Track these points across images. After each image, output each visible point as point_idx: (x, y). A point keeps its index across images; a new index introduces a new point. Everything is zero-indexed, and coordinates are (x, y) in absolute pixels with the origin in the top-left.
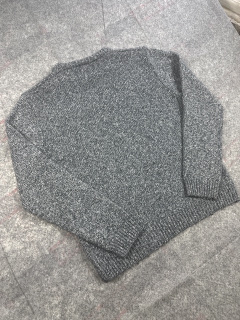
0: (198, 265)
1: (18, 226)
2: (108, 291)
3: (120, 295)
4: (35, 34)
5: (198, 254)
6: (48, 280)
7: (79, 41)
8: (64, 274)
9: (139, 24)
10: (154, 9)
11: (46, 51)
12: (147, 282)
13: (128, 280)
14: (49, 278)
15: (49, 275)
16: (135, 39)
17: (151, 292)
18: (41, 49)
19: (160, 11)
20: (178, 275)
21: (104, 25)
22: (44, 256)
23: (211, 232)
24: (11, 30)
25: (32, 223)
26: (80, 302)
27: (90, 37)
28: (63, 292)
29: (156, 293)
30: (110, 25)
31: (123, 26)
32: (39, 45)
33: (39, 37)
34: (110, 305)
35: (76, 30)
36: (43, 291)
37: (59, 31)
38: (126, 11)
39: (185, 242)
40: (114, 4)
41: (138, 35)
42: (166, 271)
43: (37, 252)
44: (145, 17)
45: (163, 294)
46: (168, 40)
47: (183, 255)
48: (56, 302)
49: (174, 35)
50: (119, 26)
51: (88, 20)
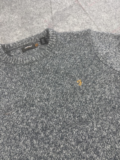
7: (28, 27)
9: (84, 9)
16: (81, 22)
21: (52, 13)
27: (38, 23)
30: (57, 12)
31: (68, 12)
35: (25, 18)
37: (10, 21)
41: (83, 19)
44: (89, 4)
46: (112, 21)
49: (117, 16)
50: (66, 12)
51: (37, 10)
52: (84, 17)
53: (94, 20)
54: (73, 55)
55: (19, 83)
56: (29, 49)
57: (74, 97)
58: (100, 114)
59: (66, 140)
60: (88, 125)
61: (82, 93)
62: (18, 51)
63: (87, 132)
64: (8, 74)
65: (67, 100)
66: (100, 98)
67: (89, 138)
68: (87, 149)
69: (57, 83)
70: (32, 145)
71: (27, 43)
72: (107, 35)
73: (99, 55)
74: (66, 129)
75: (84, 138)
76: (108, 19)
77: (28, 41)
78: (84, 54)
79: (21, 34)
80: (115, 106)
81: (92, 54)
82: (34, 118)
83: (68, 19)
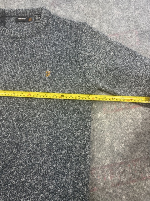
52: (93, 6)
53: (101, 13)
54: (57, 45)
56: (21, 21)
59: (10, 114)
60: (33, 111)
61: (45, 84)
62: (12, 19)
65: (29, 84)
67: (28, 121)
68: (21, 128)
69: (28, 65)
71: (22, 15)
72: (101, 37)
73: (79, 55)
74: (14, 105)
75: (24, 119)
76: (119, 18)
78: (67, 48)
79: (22, 3)
80: (65, 107)
81: (74, 52)
83: (75, 2)
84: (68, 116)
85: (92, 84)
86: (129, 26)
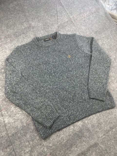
0: (100, 136)
1: (12, 111)
2: (54, 147)
3: (60, 149)
4: (27, 27)
5: (101, 131)
6: (24, 139)
7: (47, 30)
8: (32, 136)
9: (73, 24)
10: (81, 18)
11: (32, 34)
12: (74, 143)
13: (64, 142)
14: (25, 138)
15: (25, 136)
16: (72, 30)
17: (76, 149)
18: (30, 33)
19: (83, 18)
20: (90, 141)
21: (58, 24)
22: (23, 126)
23: (107, 119)
24: (17, 25)
25: (19, 110)
26: (39, 151)
27: (51, 29)
28: (31, 146)
29: (79, 150)
30: (61, 24)
32: (29, 31)
33: (29, 28)
34: (54, 154)
35: (45, 26)
36: (22, 144)
37: (38, 26)
38: (68, 18)
39: (94, 124)
40: (63, 15)
42: (84, 138)
43: (20, 124)
44: (76, 21)
45: (82, 150)
46: (86, 31)
47: (93, 130)
48: (28, 150)
49: (89, 28)
50: (65, 24)
51: (51, 22)
52: (73, 27)
53: (78, 29)
54: (67, 45)
55: (44, 55)
56: (47, 40)
57: (67, 62)
58: (77, 69)
59: (63, 77)
60: (71, 72)
61: (70, 61)
62: (42, 41)
63: (71, 74)
64: (38, 50)
65: (64, 63)
66: (77, 63)
67: (72, 76)
68: (71, 80)
69: (60, 56)
70: (50, 77)
72: (83, 37)
73: (78, 46)
74: (63, 73)
75: (70, 76)
76: (85, 29)
77: (47, 37)
78: (72, 45)
79: (43, 33)
80: (83, 66)
81: (76, 45)
82: (50, 68)
83: (65, 28)
84: (86, 69)
85: (89, 54)
86: (90, 31)
